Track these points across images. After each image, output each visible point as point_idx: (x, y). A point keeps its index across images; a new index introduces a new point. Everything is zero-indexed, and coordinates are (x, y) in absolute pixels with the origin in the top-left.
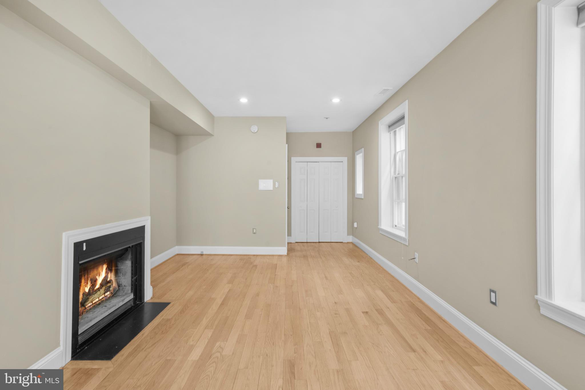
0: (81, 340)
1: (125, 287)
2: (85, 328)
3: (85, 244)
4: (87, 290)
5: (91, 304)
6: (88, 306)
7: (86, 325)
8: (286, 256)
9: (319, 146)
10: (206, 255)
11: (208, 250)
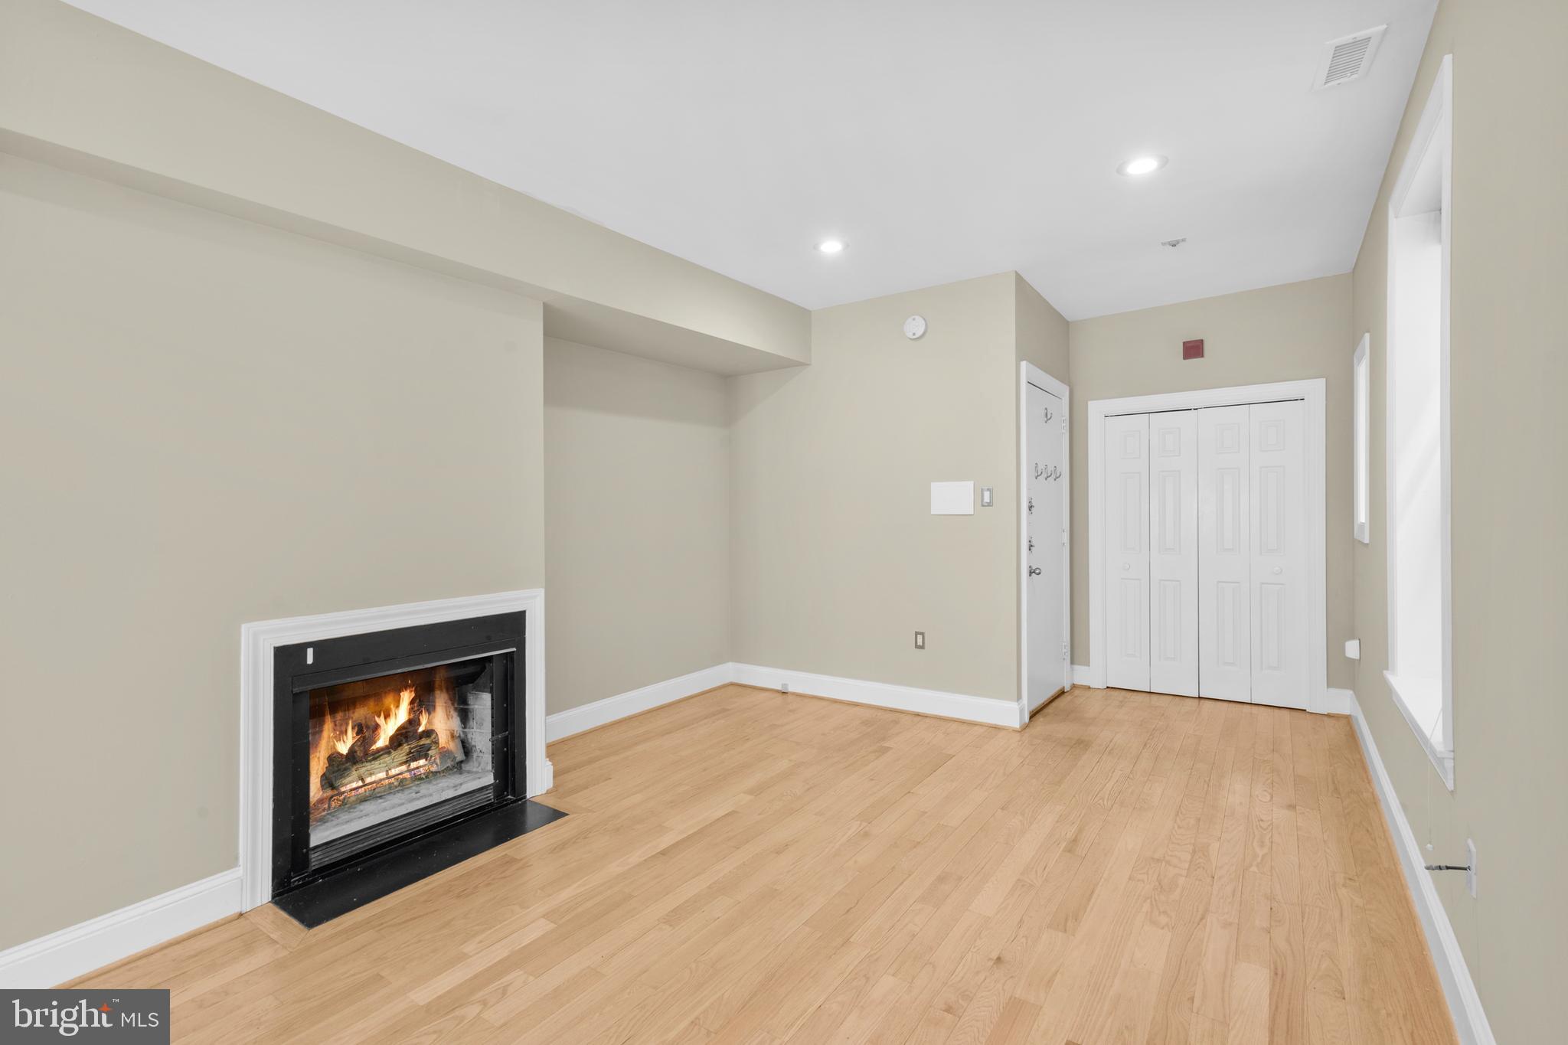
0: (321, 859)
1: (481, 755)
2: (329, 836)
3: (310, 651)
4: (343, 748)
5: (360, 783)
6: (349, 787)
7: (334, 830)
8: (1015, 731)
9: (1193, 349)
10: (794, 694)
11: (800, 682)
